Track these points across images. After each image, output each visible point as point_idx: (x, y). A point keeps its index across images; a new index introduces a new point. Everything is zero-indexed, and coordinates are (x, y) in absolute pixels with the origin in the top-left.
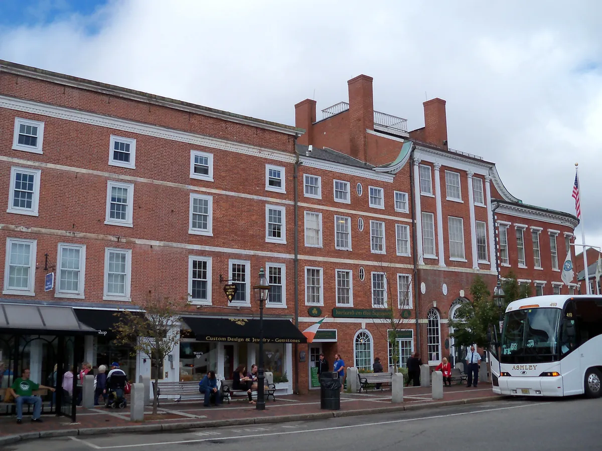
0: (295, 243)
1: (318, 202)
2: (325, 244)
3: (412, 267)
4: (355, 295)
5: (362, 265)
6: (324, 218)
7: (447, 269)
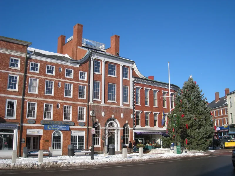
0: (24, 91)
1: (38, 74)
2: (39, 92)
3: (87, 104)
4: (54, 115)
5: (59, 102)
6: (39, 81)
7: (105, 105)
